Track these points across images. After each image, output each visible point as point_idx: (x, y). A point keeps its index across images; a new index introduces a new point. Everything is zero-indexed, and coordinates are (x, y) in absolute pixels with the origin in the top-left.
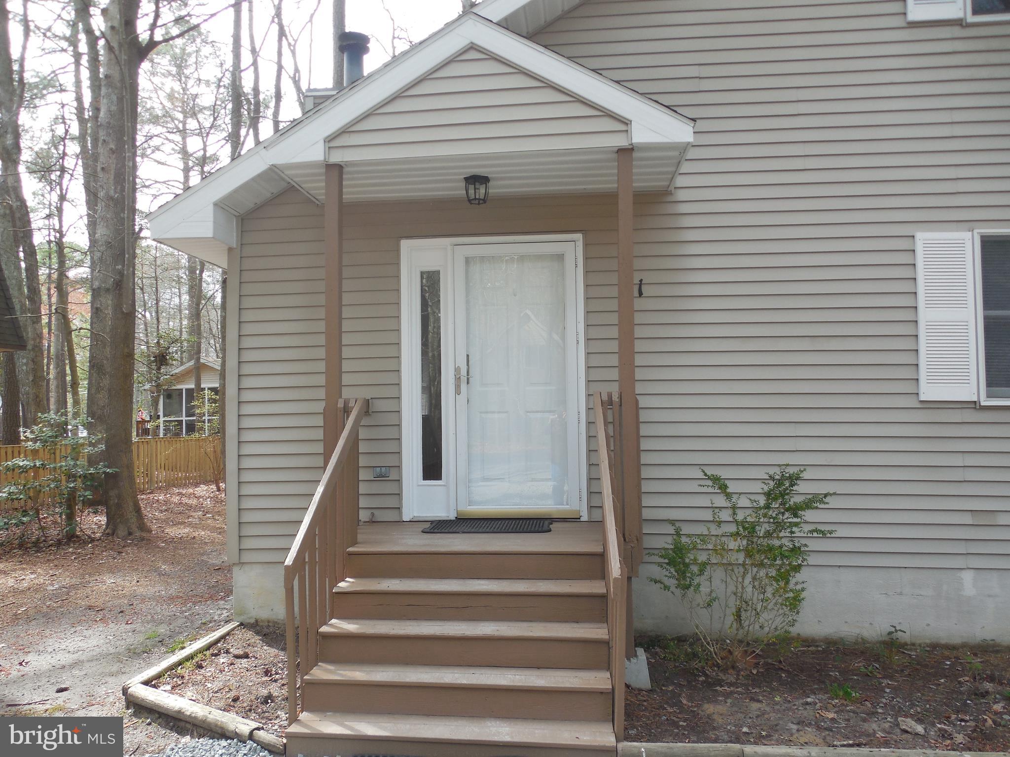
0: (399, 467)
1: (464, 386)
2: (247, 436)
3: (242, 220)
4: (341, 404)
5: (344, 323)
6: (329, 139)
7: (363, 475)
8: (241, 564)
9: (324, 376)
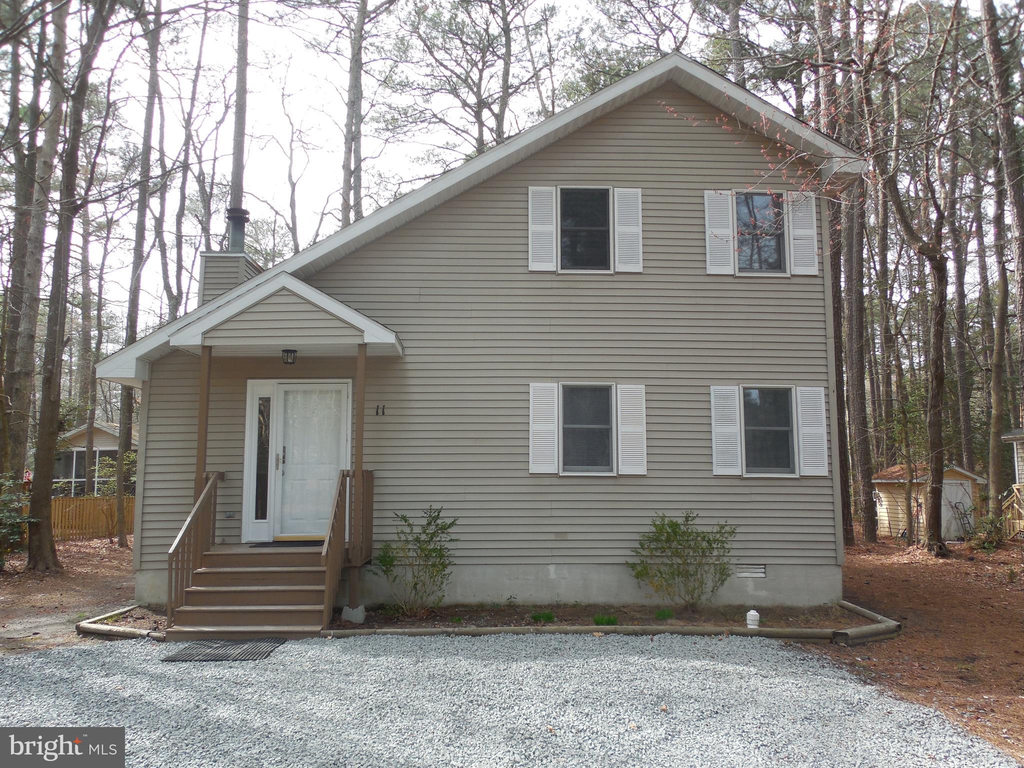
0: (241, 512)
1: (281, 465)
2: (149, 493)
3: (152, 364)
4: (204, 475)
5: (209, 435)
6: (204, 333)
7: (218, 517)
8: (141, 570)
9: (196, 458)
